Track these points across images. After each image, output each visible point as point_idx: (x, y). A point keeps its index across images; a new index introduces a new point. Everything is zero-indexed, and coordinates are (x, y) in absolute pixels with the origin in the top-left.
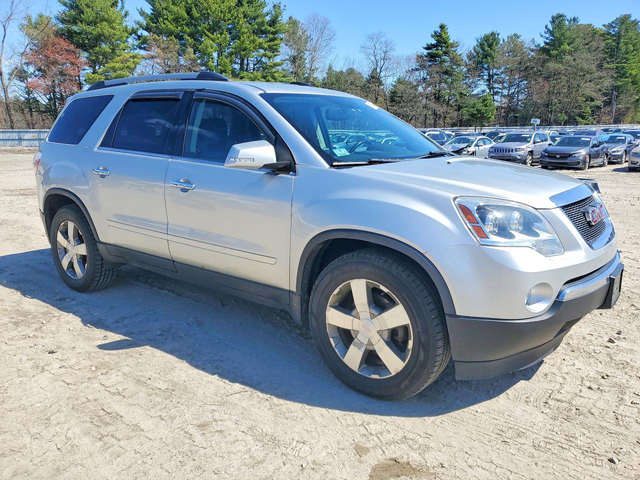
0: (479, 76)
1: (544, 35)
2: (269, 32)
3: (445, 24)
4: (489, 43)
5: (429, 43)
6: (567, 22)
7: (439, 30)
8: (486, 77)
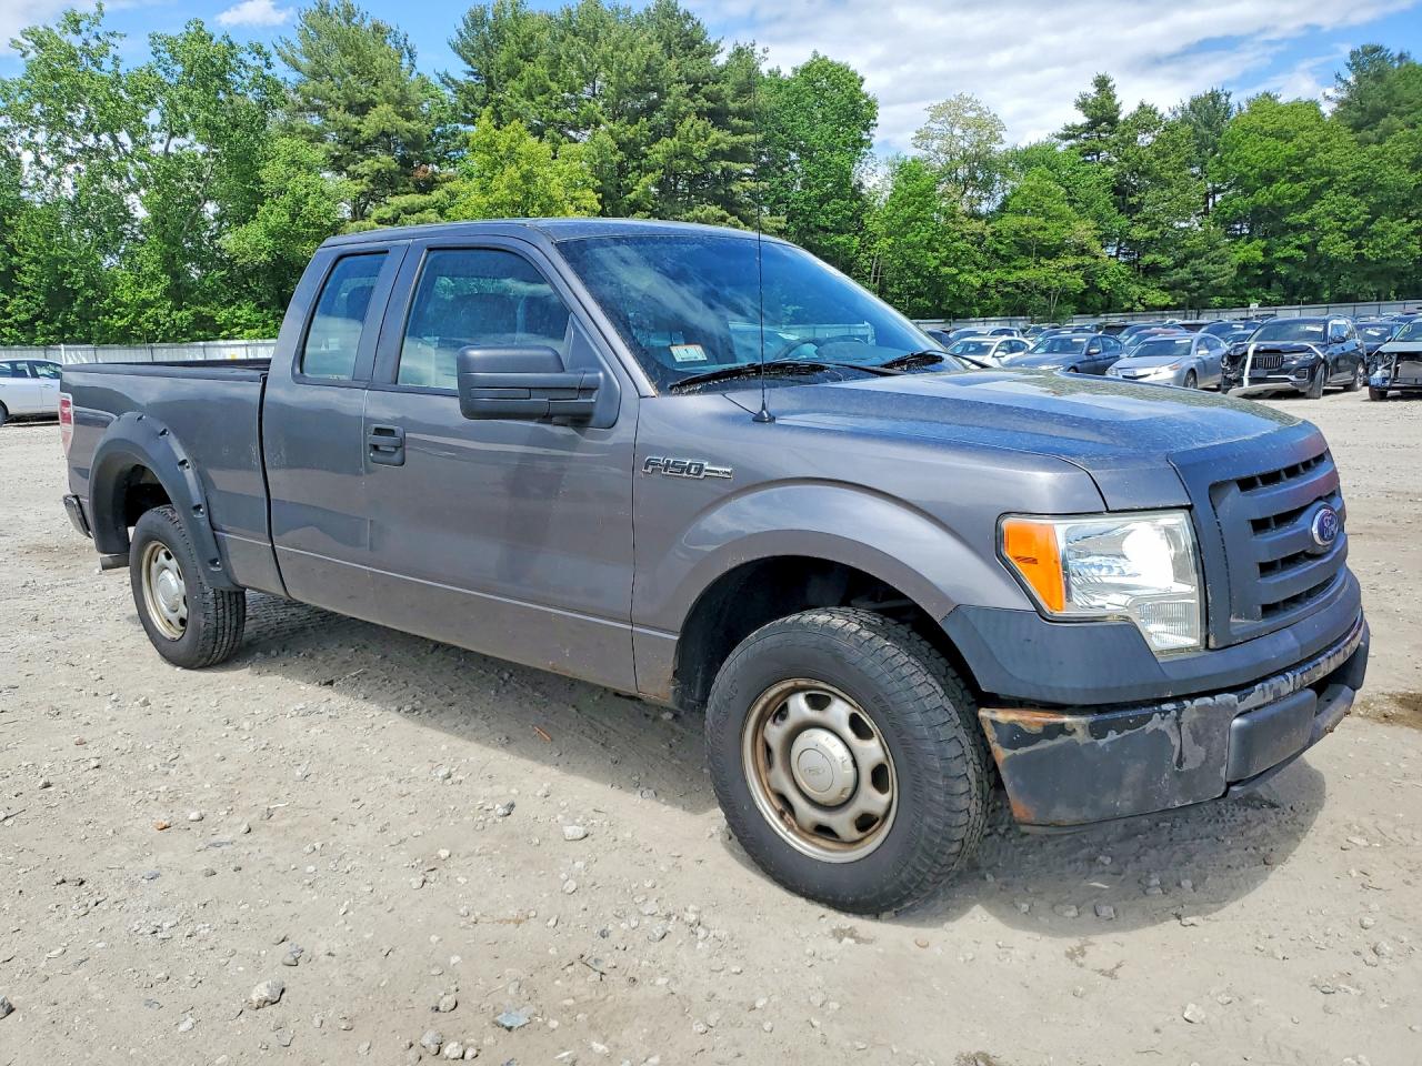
1: (1334, 95)
5: (1072, 124)
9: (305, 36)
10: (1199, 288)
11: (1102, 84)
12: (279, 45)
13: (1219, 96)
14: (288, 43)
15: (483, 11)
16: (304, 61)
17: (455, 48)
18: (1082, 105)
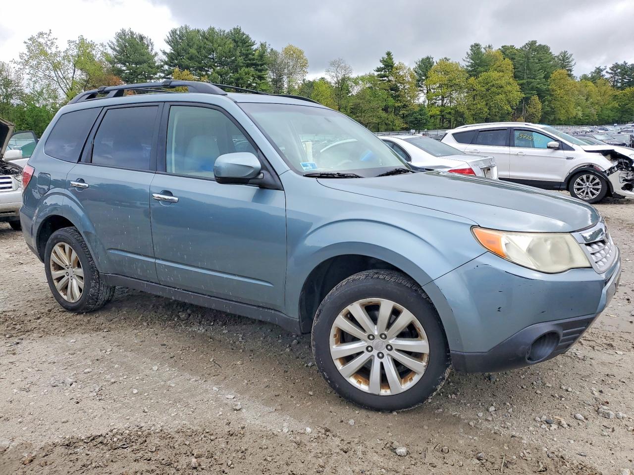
0: (420, 90)
1: (465, 59)
2: (258, 65)
3: (391, 51)
4: (426, 65)
5: (379, 67)
6: (483, 50)
7: (386, 56)
8: (425, 91)
9: (118, 41)
10: (417, 123)
11: (389, 54)
12: (110, 43)
13: (430, 58)
14: (112, 43)
15: (176, 30)
16: (118, 49)
17: (167, 42)
18: (383, 61)
